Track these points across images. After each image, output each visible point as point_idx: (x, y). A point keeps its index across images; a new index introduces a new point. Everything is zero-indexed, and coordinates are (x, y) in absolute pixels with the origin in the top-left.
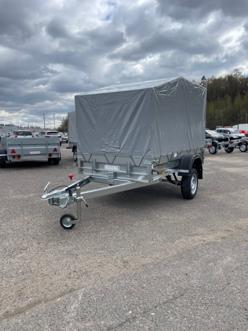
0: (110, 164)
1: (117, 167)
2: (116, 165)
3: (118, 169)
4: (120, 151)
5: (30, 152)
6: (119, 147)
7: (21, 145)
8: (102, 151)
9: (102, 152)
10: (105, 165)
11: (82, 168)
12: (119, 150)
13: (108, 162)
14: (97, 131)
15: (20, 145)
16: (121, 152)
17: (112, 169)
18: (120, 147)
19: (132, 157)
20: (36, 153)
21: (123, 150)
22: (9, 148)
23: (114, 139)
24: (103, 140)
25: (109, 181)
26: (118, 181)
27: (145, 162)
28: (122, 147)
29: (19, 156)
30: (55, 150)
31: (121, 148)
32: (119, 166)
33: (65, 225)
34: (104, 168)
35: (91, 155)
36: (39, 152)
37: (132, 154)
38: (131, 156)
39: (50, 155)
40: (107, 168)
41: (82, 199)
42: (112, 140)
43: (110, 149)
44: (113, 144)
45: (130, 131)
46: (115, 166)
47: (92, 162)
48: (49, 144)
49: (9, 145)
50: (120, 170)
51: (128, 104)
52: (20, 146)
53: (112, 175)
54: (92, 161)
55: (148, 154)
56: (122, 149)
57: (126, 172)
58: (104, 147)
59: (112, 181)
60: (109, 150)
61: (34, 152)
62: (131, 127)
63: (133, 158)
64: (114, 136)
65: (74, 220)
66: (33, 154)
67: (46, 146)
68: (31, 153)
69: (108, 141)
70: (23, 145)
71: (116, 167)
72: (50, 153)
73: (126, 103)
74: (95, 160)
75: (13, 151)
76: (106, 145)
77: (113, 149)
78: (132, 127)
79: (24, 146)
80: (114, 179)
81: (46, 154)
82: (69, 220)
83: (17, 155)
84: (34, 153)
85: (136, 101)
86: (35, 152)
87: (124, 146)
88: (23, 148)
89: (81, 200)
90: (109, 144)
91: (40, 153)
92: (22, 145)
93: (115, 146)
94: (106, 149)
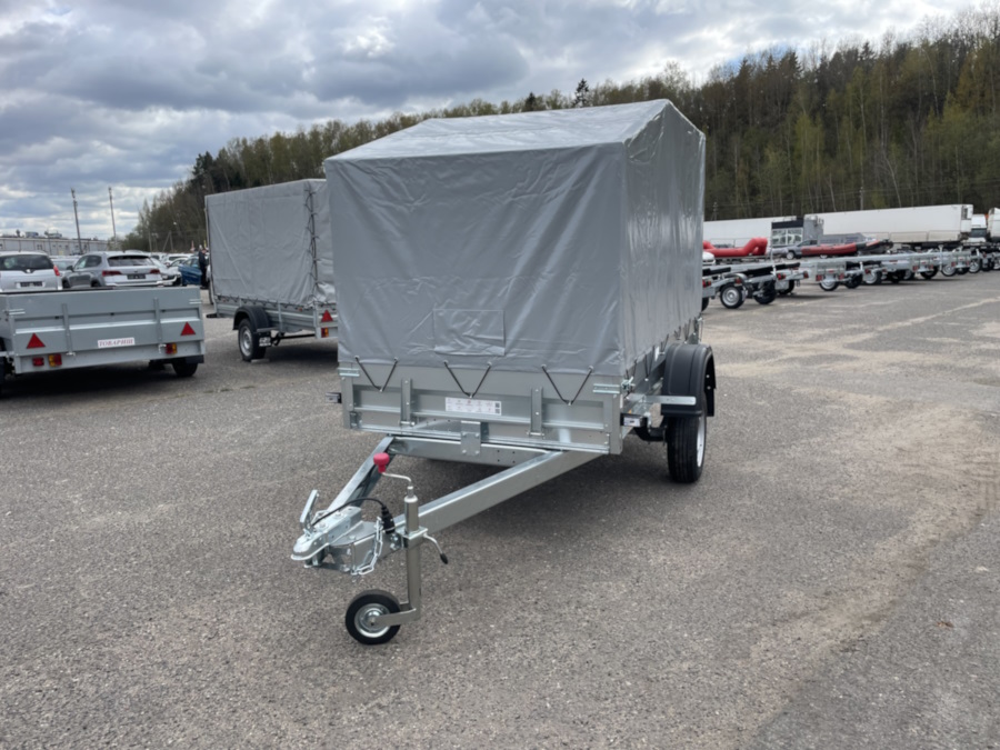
0: (468, 394)
1: (494, 403)
2: (488, 397)
3: (497, 411)
4: (506, 354)
5: (99, 342)
6: (502, 338)
7: (62, 317)
8: (438, 353)
9: (438, 356)
10: (447, 399)
11: (357, 409)
12: (501, 350)
13: (459, 390)
14: (417, 283)
15: (57, 318)
16: (510, 355)
17: (474, 411)
18: (505, 340)
19: (548, 371)
20: (120, 345)
21: (515, 350)
22: (19, 332)
23: (484, 312)
24: (441, 314)
25: (464, 451)
26: (498, 450)
27: (598, 388)
28: (511, 337)
29: (57, 358)
30: (188, 330)
31: (508, 343)
32: (500, 403)
33: (367, 631)
34: (443, 407)
35: (395, 366)
36: (131, 341)
37: (550, 361)
38: (544, 369)
39: (170, 348)
40: (456, 407)
41: (426, 536)
42: (474, 316)
43: (468, 347)
44: (479, 330)
45: (541, 285)
46: (484, 402)
47: (399, 390)
48: (164, 311)
49: (17, 320)
50: (504, 413)
51: (534, 196)
52: (60, 321)
53: (476, 431)
54: (399, 386)
55: (607, 360)
56: (512, 346)
57: (527, 420)
58: (443, 337)
59: (477, 452)
60: (463, 347)
61: (113, 341)
62: (544, 274)
63: (552, 376)
64: (482, 302)
65: (398, 611)
66: (107, 346)
67: (155, 318)
68: (102, 344)
69: (459, 318)
70: (70, 317)
71: (488, 404)
72: (169, 341)
73: (529, 190)
74: (411, 382)
75: (35, 341)
76: (453, 331)
77: (478, 344)
78: (550, 272)
79: (72, 320)
80: (483, 445)
81: (157, 345)
82: (376, 614)
83: (49, 355)
84: (113, 345)
85: (567, 185)
86: (116, 340)
87: (521, 334)
88: (72, 328)
89: (422, 540)
90: (465, 328)
91: (133, 343)
92: (66, 317)
93: (487, 334)
94: (453, 346)
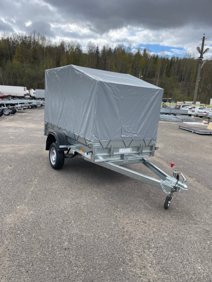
4: (137, 136)
6: (137, 132)
9: (122, 138)
10: (120, 149)
14: (119, 119)
17: (126, 151)
19: (144, 140)
24: (124, 127)
25: (124, 162)
27: (153, 142)
32: (132, 148)
34: (118, 151)
35: (110, 142)
37: (145, 137)
40: (122, 151)
42: (131, 127)
43: (129, 135)
44: (132, 131)
45: (146, 119)
46: (129, 149)
50: (132, 151)
51: (147, 98)
53: (127, 156)
55: (155, 136)
58: (124, 133)
59: (127, 162)
64: (133, 124)
74: (114, 145)
76: (126, 131)
77: (132, 134)
80: (129, 160)
85: (154, 97)
90: (129, 130)
94: (125, 135)
